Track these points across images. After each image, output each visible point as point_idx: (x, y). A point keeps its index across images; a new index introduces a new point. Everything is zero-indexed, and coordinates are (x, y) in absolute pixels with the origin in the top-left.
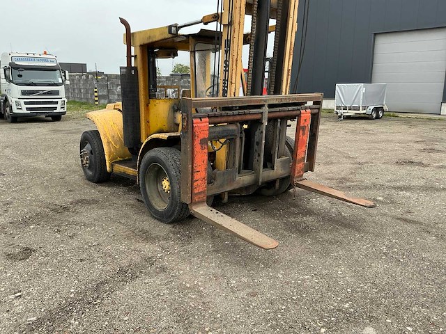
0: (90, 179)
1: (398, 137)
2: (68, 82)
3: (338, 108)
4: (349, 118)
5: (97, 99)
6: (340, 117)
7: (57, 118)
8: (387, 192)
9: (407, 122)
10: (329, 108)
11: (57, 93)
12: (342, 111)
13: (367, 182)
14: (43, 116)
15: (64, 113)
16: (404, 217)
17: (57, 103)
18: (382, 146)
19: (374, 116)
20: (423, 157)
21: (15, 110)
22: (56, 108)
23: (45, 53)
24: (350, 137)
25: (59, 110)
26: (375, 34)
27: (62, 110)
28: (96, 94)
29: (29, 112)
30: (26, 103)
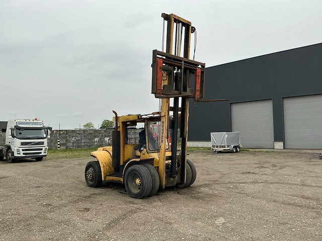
0: (91, 186)
1: (246, 162)
2: (49, 137)
3: (213, 146)
4: (220, 152)
5: (59, 146)
6: (215, 152)
7: (39, 159)
8: (235, 184)
9: (254, 154)
10: (209, 146)
11: (42, 143)
12: (216, 148)
13: (227, 181)
14: (30, 159)
15: (45, 156)
16: (241, 192)
17: (42, 149)
18: (237, 166)
19: (235, 150)
20: (257, 171)
21: (16, 155)
22: (41, 153)
23: (36, 119)
24: (220, 162)
25: (42, 154)
26: (231, 104)
27: (45, 154)
28: (59, 143)
29: (24, 155)
30: (23, 150)
